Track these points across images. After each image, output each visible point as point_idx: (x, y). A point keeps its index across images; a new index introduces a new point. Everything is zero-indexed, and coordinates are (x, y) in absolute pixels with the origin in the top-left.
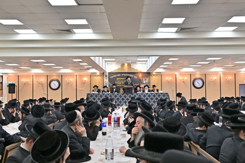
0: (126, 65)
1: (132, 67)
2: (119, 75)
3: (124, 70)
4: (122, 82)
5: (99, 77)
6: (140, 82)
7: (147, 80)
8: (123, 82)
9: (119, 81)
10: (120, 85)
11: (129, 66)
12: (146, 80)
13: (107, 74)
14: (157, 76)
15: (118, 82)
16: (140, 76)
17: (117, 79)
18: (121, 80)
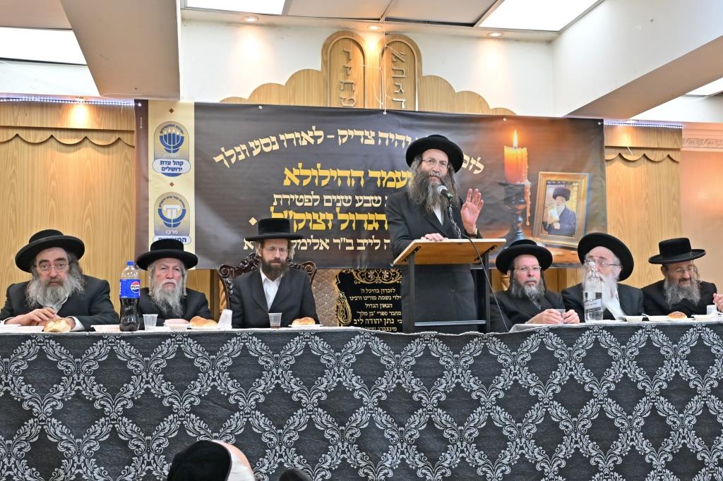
0: (372, 42)
1: (427, 71)
2: (306, 138)
3: (358, 89)
4: (345, 210)
5: (86, 152)
6: (514, 214)
7: (573, 196)
8: (353, 209)
9: (307, 199)
10: (319, 235)
11: (396, 59)
12: (564, 194)
13: (186, 121)
14: (645, 165)
15: (303, 210)
16: (515, 150)
17: (291, 177)
18: (333, 189)
